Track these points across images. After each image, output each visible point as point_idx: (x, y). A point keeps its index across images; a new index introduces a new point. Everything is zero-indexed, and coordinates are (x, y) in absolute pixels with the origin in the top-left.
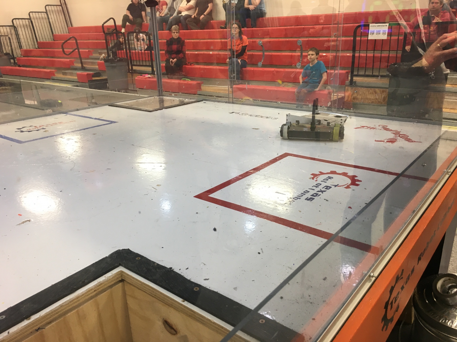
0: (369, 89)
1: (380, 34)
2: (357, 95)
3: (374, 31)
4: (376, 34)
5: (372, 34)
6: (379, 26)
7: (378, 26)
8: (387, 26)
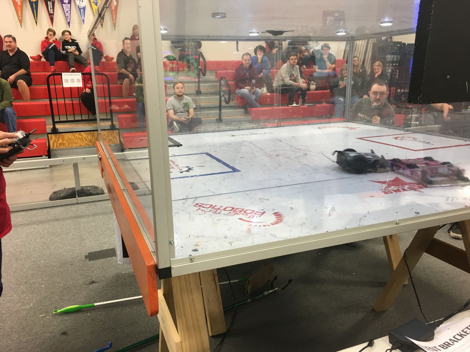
0: (74, 133)
1: (74, 82)
2: (63, 141)
3: (68, 79)
4: (71, 82)
5: (67, 82)
6: (72, 75)
7: (70, 75)
8: (80, 75)
